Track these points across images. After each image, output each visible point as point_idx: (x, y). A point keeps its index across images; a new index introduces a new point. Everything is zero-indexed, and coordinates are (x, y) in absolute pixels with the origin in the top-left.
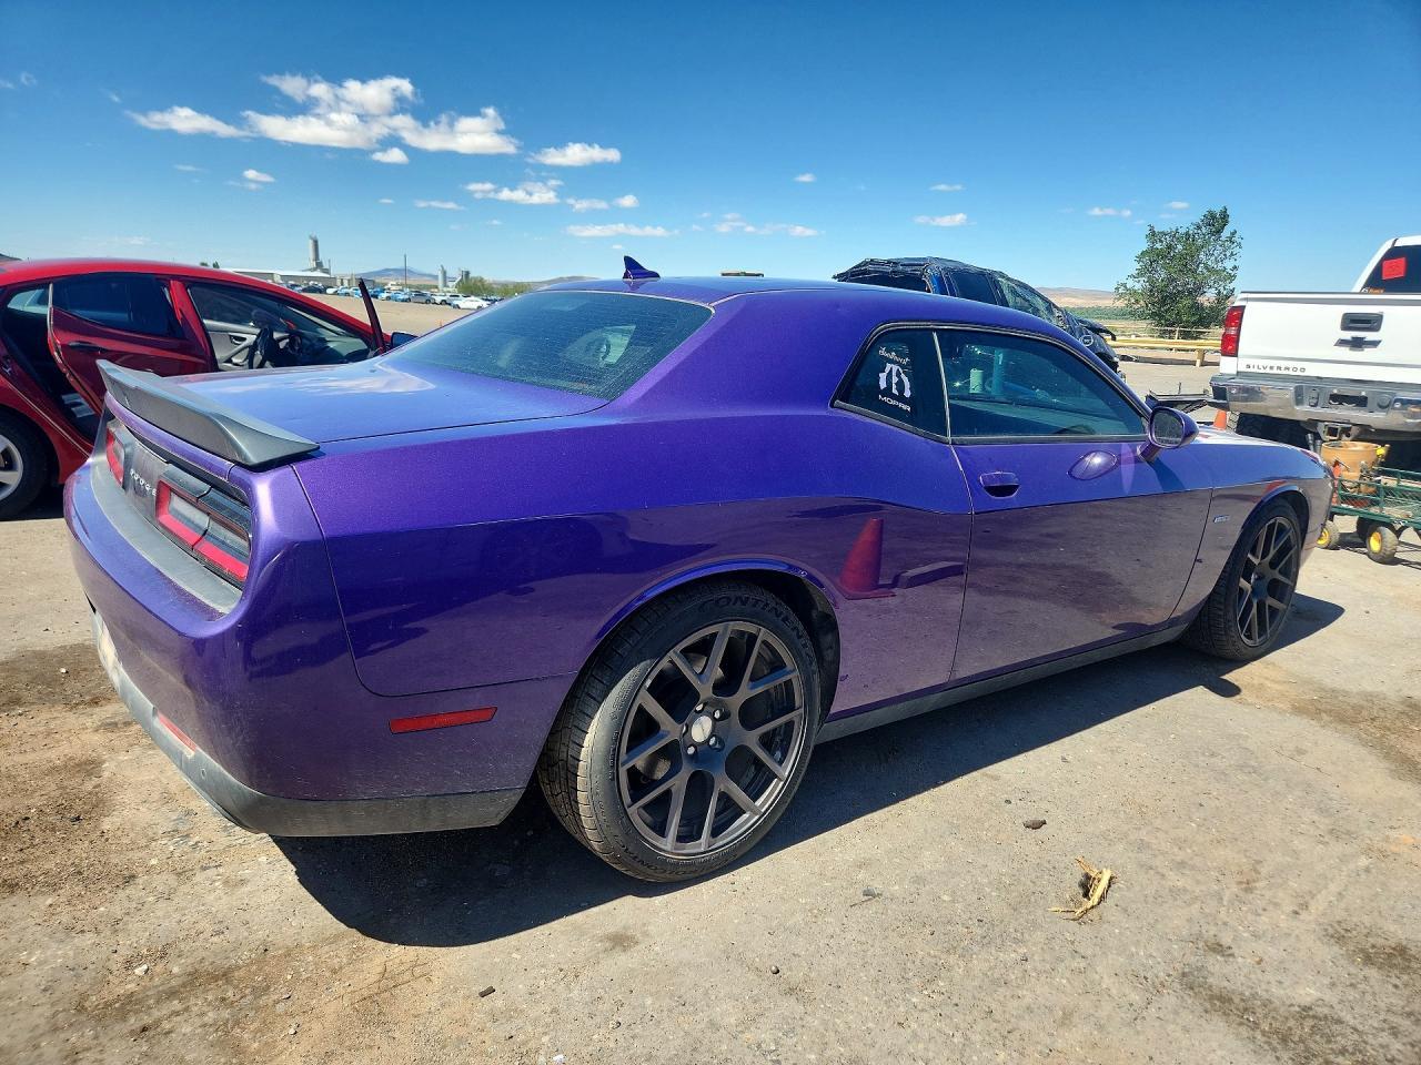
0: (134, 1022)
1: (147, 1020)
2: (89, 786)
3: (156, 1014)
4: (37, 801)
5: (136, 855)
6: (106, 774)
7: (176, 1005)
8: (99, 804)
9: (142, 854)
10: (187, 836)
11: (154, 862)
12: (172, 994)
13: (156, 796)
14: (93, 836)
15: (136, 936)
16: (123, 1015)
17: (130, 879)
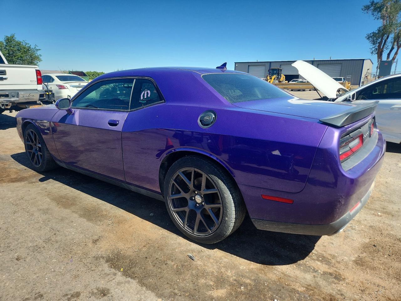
0: (385, 210)
1: (383, 210)
2: (365, 254)
3: (381, 209)
4: (383, 260)
5: (366, 230)
6: (356, 256)
7: (376, 209)
8: (365, 247)
9: (364, 229)
10: (351, 227)
11: (363, 227)
12: (376, 210)
13: (348, 240)
14: (373, 239)
15: (377, 218)
16: (386, 212)
17: (371, 227)
